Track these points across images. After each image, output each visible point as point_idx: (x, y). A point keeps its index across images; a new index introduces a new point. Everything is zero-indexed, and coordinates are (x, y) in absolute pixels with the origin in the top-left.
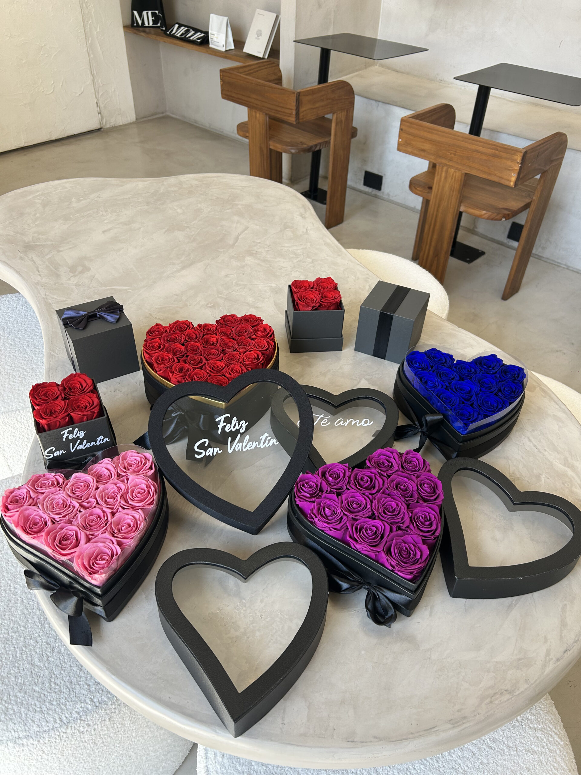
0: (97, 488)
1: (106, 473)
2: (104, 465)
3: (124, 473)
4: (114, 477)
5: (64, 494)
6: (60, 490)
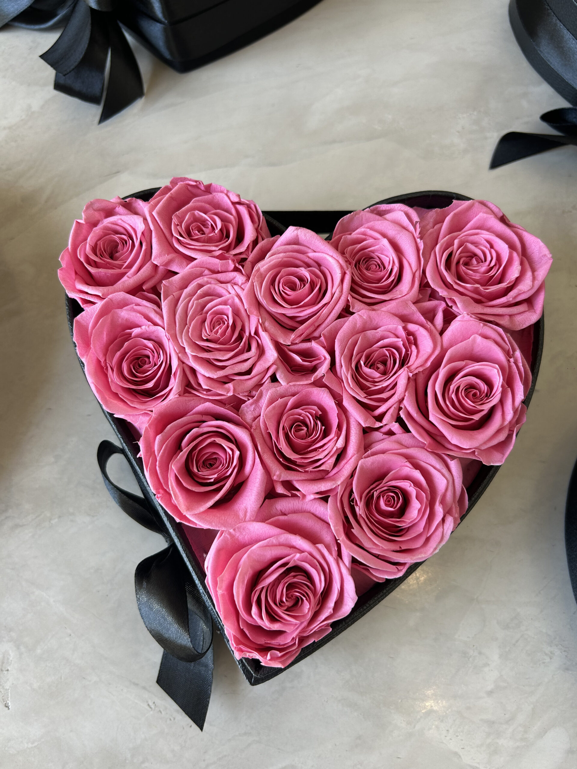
0: (346, 312)
1: (388, 259)
2: (392, 231)
3: (441, 288)
4: (409, 290)
5: (244, 290)
6: (236, 269)
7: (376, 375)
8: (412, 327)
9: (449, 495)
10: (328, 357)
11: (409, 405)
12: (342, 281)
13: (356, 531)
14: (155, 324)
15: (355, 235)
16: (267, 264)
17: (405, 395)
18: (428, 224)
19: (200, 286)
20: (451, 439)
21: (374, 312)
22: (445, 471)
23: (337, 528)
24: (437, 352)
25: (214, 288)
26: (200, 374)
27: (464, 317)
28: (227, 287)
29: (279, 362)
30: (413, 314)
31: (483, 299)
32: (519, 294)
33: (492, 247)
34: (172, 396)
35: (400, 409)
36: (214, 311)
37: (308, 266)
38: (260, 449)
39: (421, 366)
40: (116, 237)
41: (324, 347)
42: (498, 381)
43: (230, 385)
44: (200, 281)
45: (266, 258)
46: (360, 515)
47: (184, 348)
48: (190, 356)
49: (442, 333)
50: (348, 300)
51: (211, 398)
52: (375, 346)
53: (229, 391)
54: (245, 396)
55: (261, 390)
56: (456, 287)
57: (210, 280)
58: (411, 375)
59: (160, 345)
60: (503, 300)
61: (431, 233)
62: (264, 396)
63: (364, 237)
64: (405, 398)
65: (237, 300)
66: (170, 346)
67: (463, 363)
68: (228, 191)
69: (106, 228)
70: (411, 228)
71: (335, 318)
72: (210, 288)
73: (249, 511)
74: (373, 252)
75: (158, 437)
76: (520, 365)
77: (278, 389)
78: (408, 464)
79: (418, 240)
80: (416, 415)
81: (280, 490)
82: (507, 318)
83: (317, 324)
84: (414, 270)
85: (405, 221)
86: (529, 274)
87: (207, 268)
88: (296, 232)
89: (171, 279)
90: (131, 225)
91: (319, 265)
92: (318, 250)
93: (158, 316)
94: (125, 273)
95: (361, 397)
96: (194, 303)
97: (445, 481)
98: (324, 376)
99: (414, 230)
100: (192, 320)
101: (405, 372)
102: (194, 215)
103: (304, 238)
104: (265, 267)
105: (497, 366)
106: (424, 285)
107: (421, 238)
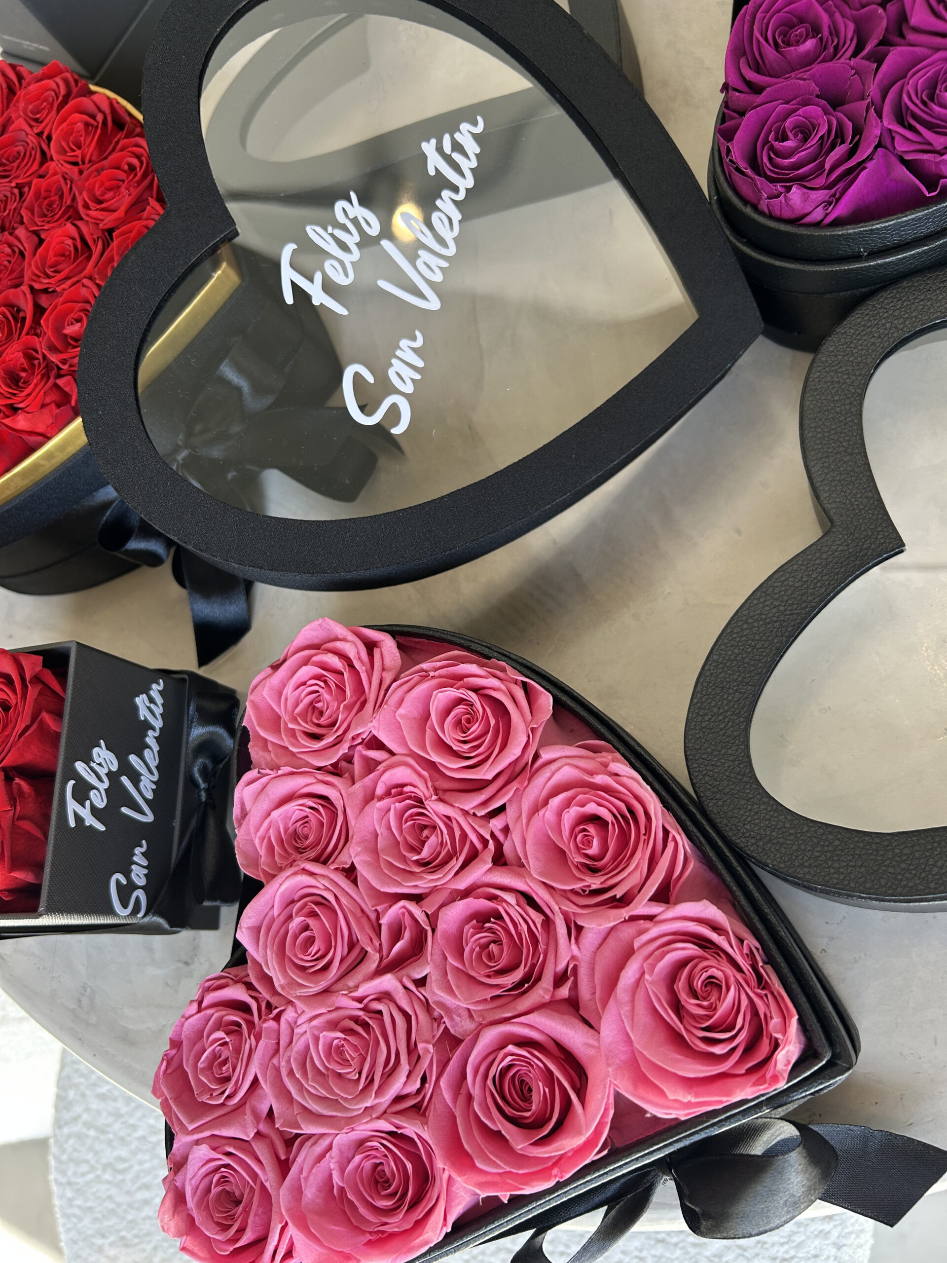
1: (297, 811)
2: (264, 804)
3: (339, 750)
4: (336, 789)
5: (304, 1011)
6: (277, 1018)
7: (433, 840)
8: (380, 791)
9: (582, 763)
10: (402, 903)
11: (471, 803)
12: (312, 874)
13: (619, 892)
14: (330, 1148)
15: (262, 852)
16: (276, 973)
17: (458, 807)
18: (265, 758)
19: (291, 1073)
20: (514, 755)
21: (355, 837)
22: (553, 767)
23: (612, 918)
24: (412, 762)
25: (297, 1053)
26: (402, 1089)
27: (374, 727)
28: (298, 1034)
29: (400, 973)
30: (364, 787)
31: (362, 699)
32: (360, 659)
33: (304, 684)
34: (426, 1136)
35: (474, 814)
36: (326, 1057)
37: (290, 918)
38: (509, 1015)
39: (426, 783)
40: (214, 1191)
41: (391, 906)
42: (452, 693)
43: (420, 1046)
44: (284, 1072)
45: (270, 975)
46: (602, 883)
47: (366, 1108)
48: (377, 1101)
49: (392, 753)
50: (336, 869)
51: (434, 1078)
52: (398, 839)
53: (427, 1049)
54: (438, 1026)
55: (433, 1003)
56: (340, 732)
57: (285, 1058)
58: (434, 797)
59: (360, 1144)
60: (364, 676)
61: (276, 755)
62: (442, 1000)
63: (266, 840)
64: (461, 807)
65: (315, 1023)
66: (363, 1129)
67: (428, 731)
68: (183, 1017)
69: (199, 1204)
70: (264, 780)
71: (356, 888)
72: (295, 1059)
73: (587, 1041)
74: (286, 829)
75: (479, 1165)
76: (439, 664)
77: (434, 978)
78: (541, 813)
79: (280, 772)
80: (483, 796)
81: (564, 992)
82: (385, 674)
83: (359, 914)
84: (315, 781)
85: (257, 785)
86: (339, 645)
87: (270, 1060)
88: (244, 930)
89: (276, 1115)
90: (200, 1165)
91: (293, 902)
92: (271, 902)
93: (321, 1141)
94: (262, 1185)
95: (456, 864)
96: (312, 1086)
97: (566, 768)
98: (425, 912)
99: (268, 777)
100: (331, 1091)
101: (431, 804)
102: (203, 1069)
103: (253, 920)
104: (280, 978)
105: (435, 693)
106: (335, 770)
107: (278, 768)
